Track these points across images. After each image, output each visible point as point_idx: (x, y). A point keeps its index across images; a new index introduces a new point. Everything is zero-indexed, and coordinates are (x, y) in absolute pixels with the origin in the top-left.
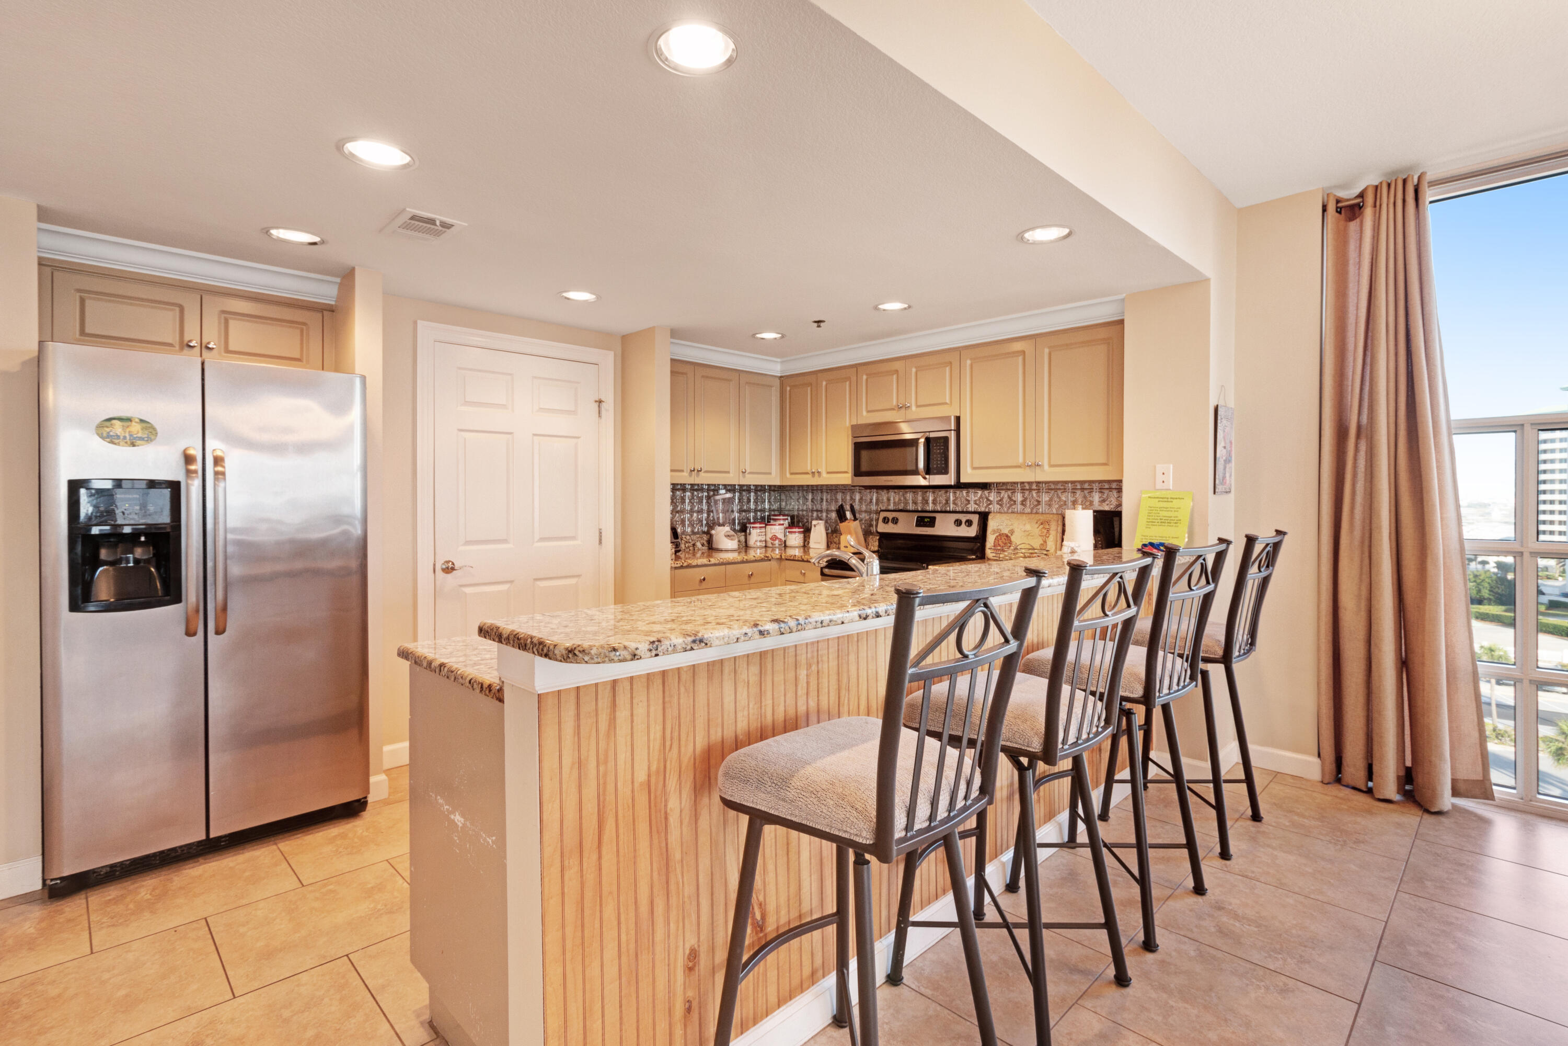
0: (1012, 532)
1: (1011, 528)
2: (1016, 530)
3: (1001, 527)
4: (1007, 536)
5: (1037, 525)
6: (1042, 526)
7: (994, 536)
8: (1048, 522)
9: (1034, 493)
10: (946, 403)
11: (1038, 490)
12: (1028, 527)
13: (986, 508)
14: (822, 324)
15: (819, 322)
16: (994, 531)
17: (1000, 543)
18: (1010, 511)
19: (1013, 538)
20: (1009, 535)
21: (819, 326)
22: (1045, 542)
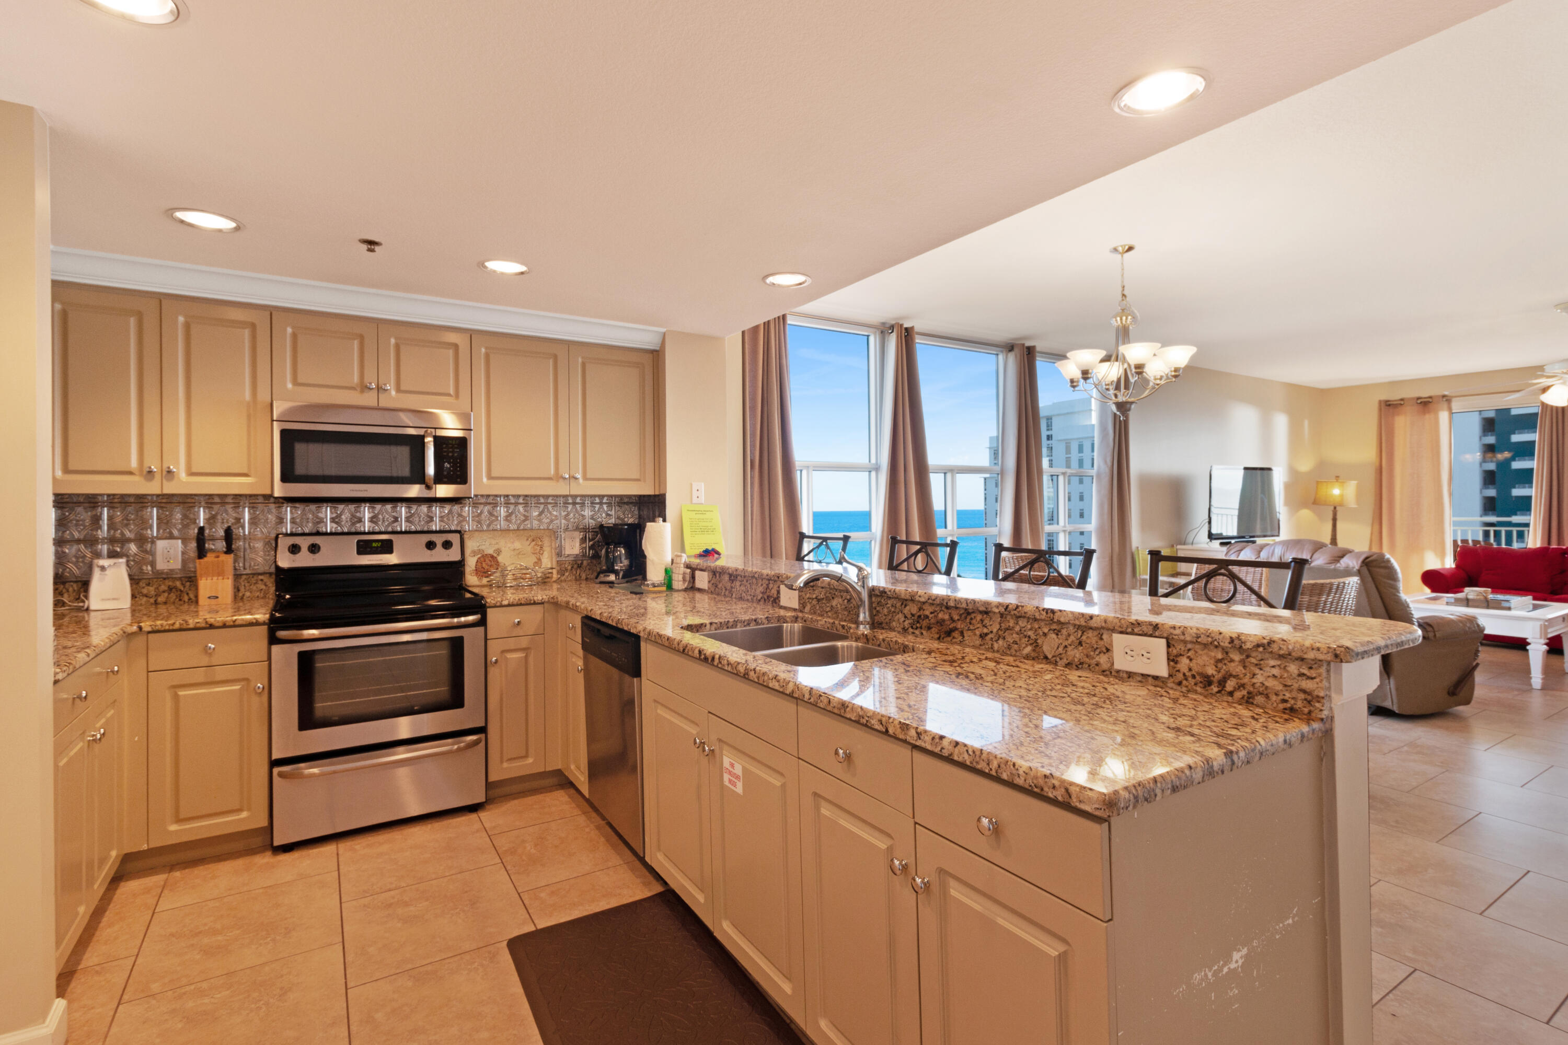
0: (499, 551)
1: (496, 547)
2: (503, 549)
3: (483, 547)
4: (492, 557)
5: (528, 543)
6: (534, 543)
7: (475, 559)
8: (540, 539)
9: (521, 508)
10: (449, 395)
11: (526, 504)
12: (517, 545)
13: (457, 525)
14: (377, 248)
15: (371, 243)
16: (474, 553)
17: (484, 565)
18: (491, 528)
19: (500, 559)
20: (495, 555)
21: (370, 250)
22: (539, 559)
